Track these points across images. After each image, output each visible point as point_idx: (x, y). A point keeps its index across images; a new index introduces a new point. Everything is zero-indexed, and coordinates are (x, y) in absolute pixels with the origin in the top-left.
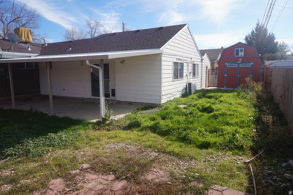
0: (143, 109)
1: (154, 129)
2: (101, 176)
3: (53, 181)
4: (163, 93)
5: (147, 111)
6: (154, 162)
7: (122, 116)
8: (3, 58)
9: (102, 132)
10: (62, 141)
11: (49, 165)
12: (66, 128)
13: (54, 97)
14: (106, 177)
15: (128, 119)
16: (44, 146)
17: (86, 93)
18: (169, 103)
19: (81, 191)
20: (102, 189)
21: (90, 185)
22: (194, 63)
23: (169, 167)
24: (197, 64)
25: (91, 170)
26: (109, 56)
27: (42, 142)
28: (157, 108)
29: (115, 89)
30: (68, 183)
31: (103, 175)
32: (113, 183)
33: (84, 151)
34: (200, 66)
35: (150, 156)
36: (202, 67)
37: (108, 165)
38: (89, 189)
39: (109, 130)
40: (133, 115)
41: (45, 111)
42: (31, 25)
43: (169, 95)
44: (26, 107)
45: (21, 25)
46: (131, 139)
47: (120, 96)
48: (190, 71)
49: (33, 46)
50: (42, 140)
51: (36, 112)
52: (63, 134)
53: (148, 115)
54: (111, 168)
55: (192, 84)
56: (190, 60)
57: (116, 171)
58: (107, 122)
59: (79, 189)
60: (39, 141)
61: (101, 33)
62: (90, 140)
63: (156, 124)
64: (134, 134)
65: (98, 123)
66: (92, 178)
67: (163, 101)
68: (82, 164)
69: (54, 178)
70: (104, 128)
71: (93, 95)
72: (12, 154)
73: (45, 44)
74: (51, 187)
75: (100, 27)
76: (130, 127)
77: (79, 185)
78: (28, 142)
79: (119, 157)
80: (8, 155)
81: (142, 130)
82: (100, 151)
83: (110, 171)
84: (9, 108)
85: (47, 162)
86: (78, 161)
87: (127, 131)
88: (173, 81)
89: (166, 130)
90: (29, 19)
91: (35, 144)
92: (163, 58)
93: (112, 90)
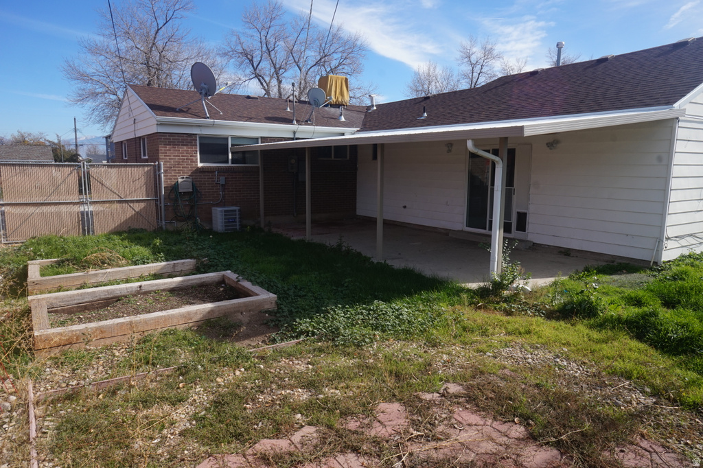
0: (602, 271)
1: (640, 329)
2: (490, 421)
3: (383, 406)
4: (670, 232)
5: (615, 277)
6: (643, 422)
7: (543, 282)
8: (297, 139)
9: (492, 316)
10: (402, 322)
11: (375, 368)
12: (409, 294)
13: (388, 224)
14: (504, 428)
15: (562, 293)
16: (365, 327)
17: (455, 217)
18: (687, 261)
19: (444, 443)
20: (495, 454)
21: (464, 437)
23: (694, 450)
25: (467, 402)
26: (525, 129)
27: (361, 317)
28: (645, 272)
29: (525, 214)
30: (415, 417)
31: (495, 419)
32: (521, 446)
33: (449, 354)
35: (627, 402)
37: (511, 399)
38: (462, 444)
39: (508, 313)
40: (572, 282)
41: (366, 253)
42: (346, 67)
43: (691, 240)
44: (331, 240)
45: (328, 69)
46: (568, 344)
47: (536, 232)
49: (349, 112)
50: (362, 314)
51: (348, 252)
52: (403, 308)
53: (618, 289)
54: (516, 409)
57: (529, 418)
58: (506, 293)
59: (441, 440)
60: (356, 315)
61: (495, 76)
62: (464, 329)
63: (644, 316)
64: (577, 333)
65: (483, 293)
66: (470, 422)
67: (670, 253)
68: (446, 381)
69: (385, 400)
70: (498, 306)
71: (469, 225)
72: (308, 332)
73: (373, 106)
74: (381, 417)
75: (494, 61)
76: (567, 313)
77: (440, 428)
78: (335, 311)
79: (538, 386)
80: (301, 333)
81: (601, 326)
82: (490, 361)
83: (514, 415)
84: (301, 238)
85: (371, 361)
86: (435, 373)
87: (558, 323)
89: (681, 339)
90: (345, 55)
91: (348, 318)
92: (680, 133)
93: (518, 213)
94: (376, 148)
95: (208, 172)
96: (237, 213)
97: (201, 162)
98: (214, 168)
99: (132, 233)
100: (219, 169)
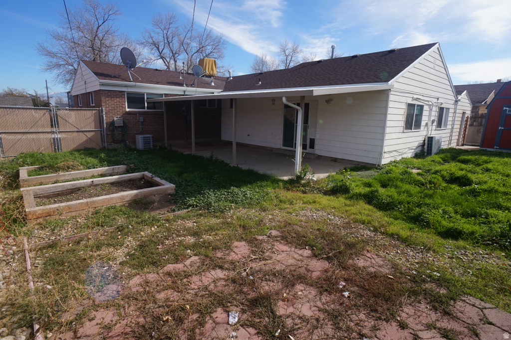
0: (352, 170)
1: (370, 198)
2: (294, 249)
3: (236, 244)
4: (386, 149)
5: (359, 173)
6: (368, 244)
7: (323, 176)
8: (186, 95)
9: (295, 194)
10: (247, 198)
11: (232, 223)
12: (251, 183)
13: (239, 145)
14: (300, 252)
15: (332, 181)
16: (226, 202)
17: (276, 141)
18: (393, 164)
19: (269, 262)
20: (296, 265)
21: (279, 257)
22: (442, 106)
23: (390, 255)
24: (446, 108)
25: (282, 240)
26: (314, 91)
27: (224, 196)
28: (373, 170)
29: (314, 139)
30: (253, 249)
31: (296, 247)
32: (309, 260)
33: (272, 215)
34: (451, 111)
35: (362, 235)
36: (455, 112)
37: (304, 237)
38: (279, 261)
39: (304, 192)
40: (338, 175)
41: (227, 161)
42: (215, 54)
43: (395, 153)
44: (206, 154)
45: (205, 55)
46: (334, 208)
47: (319, 150)
48: (433, 118)
49: (217, 81)
50: (224, 194)
51: (216, 160)
52: (248, 191)
53: (360, 179)
54: (307, 242)
55: (434, 138)
56: (435, 100)
57: (313, 246)
58: (303, 182)
59: (267, 260)
60: (221, 195)
61: (299, 62)
62: (281, 201)
63: (372, 192)
64: (339, 201)
65: (291, 182)
66: (283, 250)
67: (385, 160)
68: (270, 229)
69: (237, 240)
70: (299, 189)
71: (284, 145)
72: (194, 205)
73: (230, 77)
74: (235, 250)
75: (298, 54)
76: (335, 191)
77: (267, 254)
78: (209, 193)
79: (318, 230)
80: (190, 206)
81: (351, 198)
82: (293, 217)
83: (306, 245)
84: (188, 153)
85: (230, 220)
86: (265, 225)
87: (330, 197)
88: (403, 132)
89: (388, 203)
90: (214, 47)
91: (217, 197)
92: (391, 97)
93: (310, 139)
94: (232, 101)
95: (133, 114)
96: (151, 138)
97: (128, 108)
98: (136, 112)
99: (86, 150)
100: (140, 113)
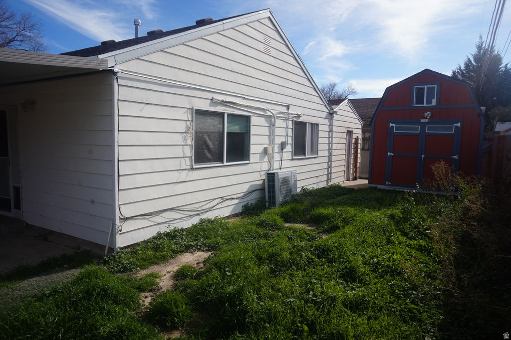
22: (301, 119)
24: (312, 124)
34: (323, 128)
36: (331, 131)
55: (275, 174)
88: (192, 169)
93: (14, 187)
